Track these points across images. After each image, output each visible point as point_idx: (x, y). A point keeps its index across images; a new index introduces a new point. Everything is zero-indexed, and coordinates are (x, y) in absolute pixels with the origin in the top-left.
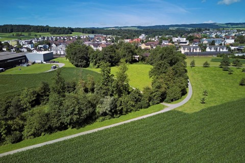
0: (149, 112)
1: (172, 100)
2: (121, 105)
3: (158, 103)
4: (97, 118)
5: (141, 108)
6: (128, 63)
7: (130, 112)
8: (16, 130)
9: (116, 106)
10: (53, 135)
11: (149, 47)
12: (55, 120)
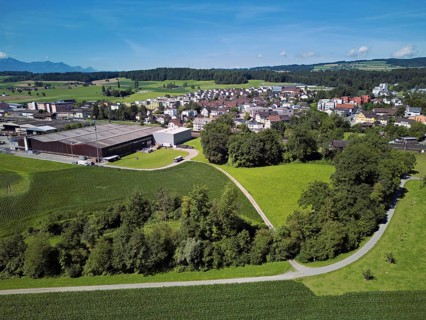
0: (258, 273)
1: (311, 260)
2: (210, 254)
3: (282, 260)
4: (175, 266)
5: (249, 263)
6: (297, 160)
7: (228, 265)
8: (76, 262)
9: (201, 255)
10: (114, 277)
11: (372, 120)
12: (117, 259)
